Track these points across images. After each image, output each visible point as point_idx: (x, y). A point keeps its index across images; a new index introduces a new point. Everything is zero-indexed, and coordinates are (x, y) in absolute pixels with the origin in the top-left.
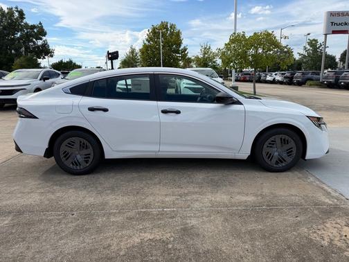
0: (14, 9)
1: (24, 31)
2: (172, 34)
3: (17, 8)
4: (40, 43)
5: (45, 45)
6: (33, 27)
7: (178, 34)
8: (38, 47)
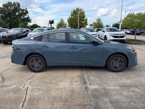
0: (16, 3)
1: (19, 12)
2: (81, 13)
3: (17, 2)
4: (26, 17)
5: (28, 18)
6: (23, 10)
7: (84, 13)
8: (25, 18)
